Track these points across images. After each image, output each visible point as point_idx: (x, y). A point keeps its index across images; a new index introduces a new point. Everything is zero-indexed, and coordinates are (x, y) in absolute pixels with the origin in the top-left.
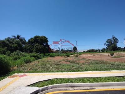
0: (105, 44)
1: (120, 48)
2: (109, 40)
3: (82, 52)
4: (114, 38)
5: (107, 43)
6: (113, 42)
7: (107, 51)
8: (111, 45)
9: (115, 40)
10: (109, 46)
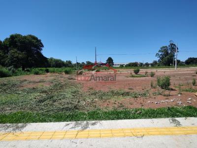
0: (157, 54)
1: (178, 61)
2: (164, 47)
3: (119, 66)
4: (172, 44)
5: (160, 53)
6: (169, 52)
7: (158, 66)
8: (166, 56)
9: (173, 48)
10: (162, 58)
